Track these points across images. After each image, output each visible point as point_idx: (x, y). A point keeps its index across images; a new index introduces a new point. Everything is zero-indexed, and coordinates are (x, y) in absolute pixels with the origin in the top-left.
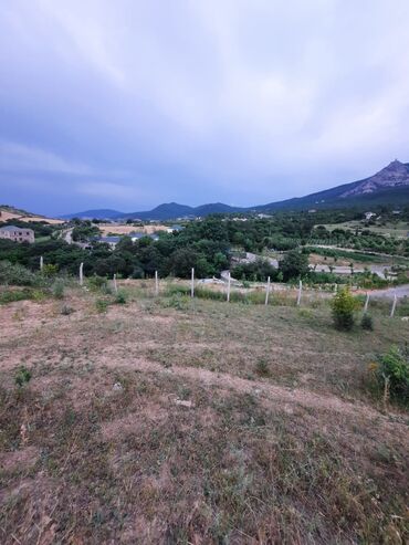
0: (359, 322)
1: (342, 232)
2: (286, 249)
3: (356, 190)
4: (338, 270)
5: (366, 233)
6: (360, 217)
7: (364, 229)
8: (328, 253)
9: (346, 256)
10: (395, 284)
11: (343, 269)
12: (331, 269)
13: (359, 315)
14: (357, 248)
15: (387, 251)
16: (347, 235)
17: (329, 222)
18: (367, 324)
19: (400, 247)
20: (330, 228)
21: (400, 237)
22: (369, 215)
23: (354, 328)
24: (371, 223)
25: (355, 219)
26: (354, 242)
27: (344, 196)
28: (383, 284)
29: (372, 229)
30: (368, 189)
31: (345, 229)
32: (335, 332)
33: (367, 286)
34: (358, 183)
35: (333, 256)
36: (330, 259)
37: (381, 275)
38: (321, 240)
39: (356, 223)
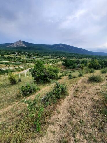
0: (17, 81)
1: (10, 57)
3: (12, 45)
4: (11, 68)
5: (17, 58)
6: (14, 53)
7: (16, 56)
9: (13, 64)
10: (26, 69)
11: (12, 68)
12: (9, 68)
13: (17, 79)
14: (15, 61)
15: (22, 62)
16: (12, 58)
17: (5, 54)
18: (20, 81)
19: (25, 61)
20: (6, 56)
21: (25, 59)
22: (17, 53)
23: (16, 83)
24: (17, 55)
26: (14, 60)
28: (23, 70)
29: (18, 56)
30: (15, 46)
31: (11, 56)
33: (19, 71)
34: (12, 44)
35: (9, 64)
36: (8, 65)
37: (22, 68)
38: (4, 60)
39: (13, 55)
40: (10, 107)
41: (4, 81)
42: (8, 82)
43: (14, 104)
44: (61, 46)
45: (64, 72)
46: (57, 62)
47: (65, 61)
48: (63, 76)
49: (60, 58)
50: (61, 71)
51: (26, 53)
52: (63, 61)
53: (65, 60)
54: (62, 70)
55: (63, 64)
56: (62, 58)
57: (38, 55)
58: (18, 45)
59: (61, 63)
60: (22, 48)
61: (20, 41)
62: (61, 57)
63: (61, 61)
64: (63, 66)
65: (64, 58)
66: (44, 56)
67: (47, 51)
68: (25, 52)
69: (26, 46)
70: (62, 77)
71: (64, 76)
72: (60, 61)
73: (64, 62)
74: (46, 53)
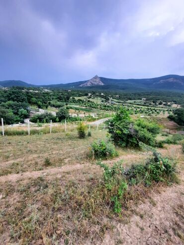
0: (87, 134)
1: (81, 100)
2: (59, 107)
3: (85, 84)
4: (80, 115)
5: (89, 101)
6: (87, 95)
7: (88, 100)
8: (76, 109)
9: (83, 110)
10: (98, 119)
11: (82, 115)
12: (78, 115)
13: (86, 132)
14: (86, 107)
15: (95, 108)
16: (83, 102)
17: (76, 96)
18: (89, 135)
19: (99, 106)
20: (77, 98)
21: (99, 103)
22: (90, 94)
23: (85, 137)
24: (90, 98)
25: (85, 95)
26: (85, 104)
27: (81, 86)
28: (94, 120)
29: (91, 100)
30: (89, 84)
31: (82, 99)
32: (79, 139)
33: (90, 121)
34: (86, 81)
35: (78, 110)
36: (77, 111)
37: (94, 116)
38: (74, 104)
39: (85, 97)
40: (78, 166)
41: (72, 131)
42: (76, 133)
43: (83, 163)
44: (171, 80)
45: (171, 136)
46: (158, 113)
47: (176, 112)
48: (169, 142)
49: (164, 105)
50: (165, 133)
51: (102, 94)
52: (171, 113)
53: (177, 110)
54: (168, 130)
55: (171, 118)
56: (169, 106)
57: (120, 98)
58: (93, 83)
59: (166, 115)
60: (98, 87)
61: (96, 77)
62: (169, 103)
63: (166, 112)
64: (172, 123)
65: (174, 106)
66: (130, 99)
67: (138, 91)
68: (100, 94)
69: (103, 84)
70: (165, 145)
71: (171, 143)
72: (164, 111)
73: (175, 114)
74: (135, 94)
